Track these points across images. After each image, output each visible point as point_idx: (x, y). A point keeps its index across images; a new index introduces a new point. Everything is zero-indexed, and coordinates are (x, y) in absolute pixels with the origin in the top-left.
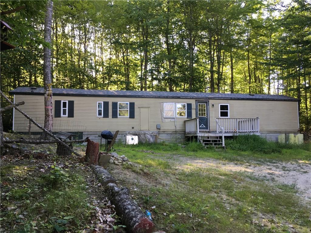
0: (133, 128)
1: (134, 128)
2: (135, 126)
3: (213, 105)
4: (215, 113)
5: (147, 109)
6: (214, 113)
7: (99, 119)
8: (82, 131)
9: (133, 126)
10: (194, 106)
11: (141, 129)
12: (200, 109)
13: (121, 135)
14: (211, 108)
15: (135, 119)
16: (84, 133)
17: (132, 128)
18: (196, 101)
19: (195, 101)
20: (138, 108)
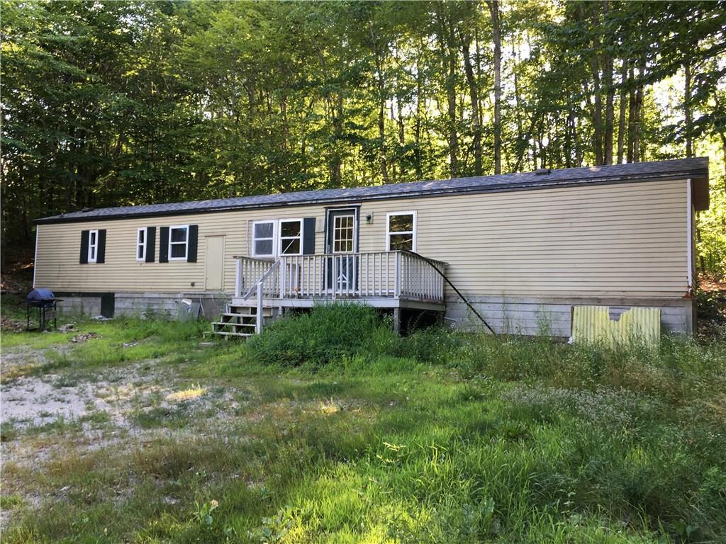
0: (193, 285)
1: (196, 284)
2: (198, 280)
3: (369, 218)
4: (376, 241)
5: (221, 238)
6: (371, 241)
7: (139, 265)
8: (112, 290)
9: (193, 281)
10: (320, 226)
11: (208, 288)
12: (337, 232)
13: (172, 300)
14: (366, 226)
15: (197, 264)
16: (116, 295)
17: (190, 284)
18: (327, 208)
19: (324, 210)
20: (204, 238)
